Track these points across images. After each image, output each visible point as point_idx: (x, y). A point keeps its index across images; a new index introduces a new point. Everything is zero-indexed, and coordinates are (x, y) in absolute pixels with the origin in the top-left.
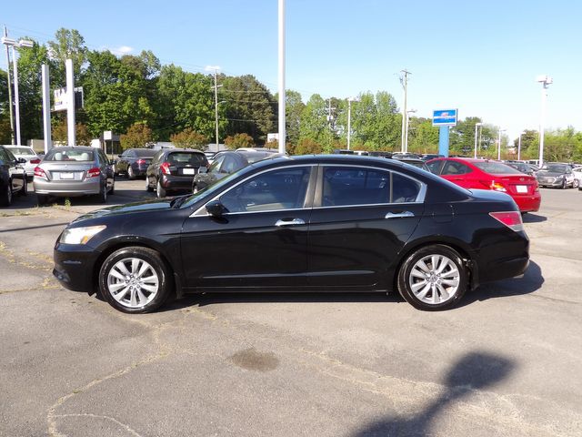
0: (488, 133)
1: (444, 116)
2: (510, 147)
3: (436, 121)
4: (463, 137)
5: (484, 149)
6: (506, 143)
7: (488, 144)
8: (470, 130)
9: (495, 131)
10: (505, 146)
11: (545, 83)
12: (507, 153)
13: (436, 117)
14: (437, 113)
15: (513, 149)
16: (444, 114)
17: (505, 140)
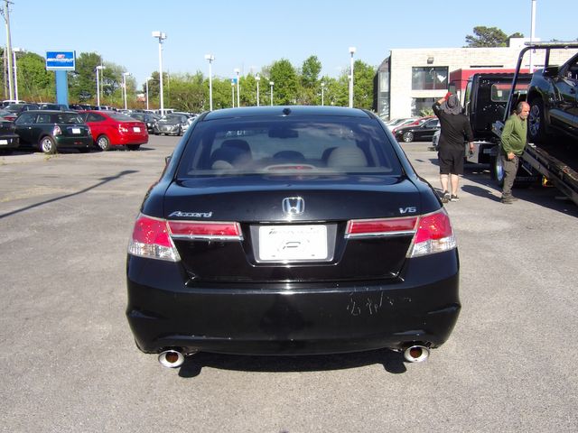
0: (110, 75)
1: (59, 58)
2: (139, 93)
3: (50, 64)
4: (79, 78)
5: (108, 94)
6: (134, 87)
7: (112, 88)
8: (88, 70)
9: (120, 72)
10: (132, 91)
11: (160, 38)
12: (135, 100)
13: (50, 60)
14: (51, 55)
15: (142, 95)
16: (59, 56)
17: (131, 84)
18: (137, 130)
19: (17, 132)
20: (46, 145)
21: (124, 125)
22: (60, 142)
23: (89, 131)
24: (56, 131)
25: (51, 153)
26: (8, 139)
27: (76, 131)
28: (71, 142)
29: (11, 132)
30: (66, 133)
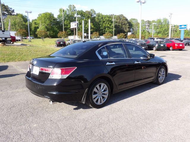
3: (180, 28)
16: (183, 26)
18: (181, 45)
19: (147, 45)
20: (154, 49)
21: (177, 44)
22: (157, 48)
23: (166, 45)
24: (157, 45)
25: (155, 51)
26: (145, 47)
27: (162, 45)
28: (160, 48)
29: (145, 45)
30: (159, 46)
